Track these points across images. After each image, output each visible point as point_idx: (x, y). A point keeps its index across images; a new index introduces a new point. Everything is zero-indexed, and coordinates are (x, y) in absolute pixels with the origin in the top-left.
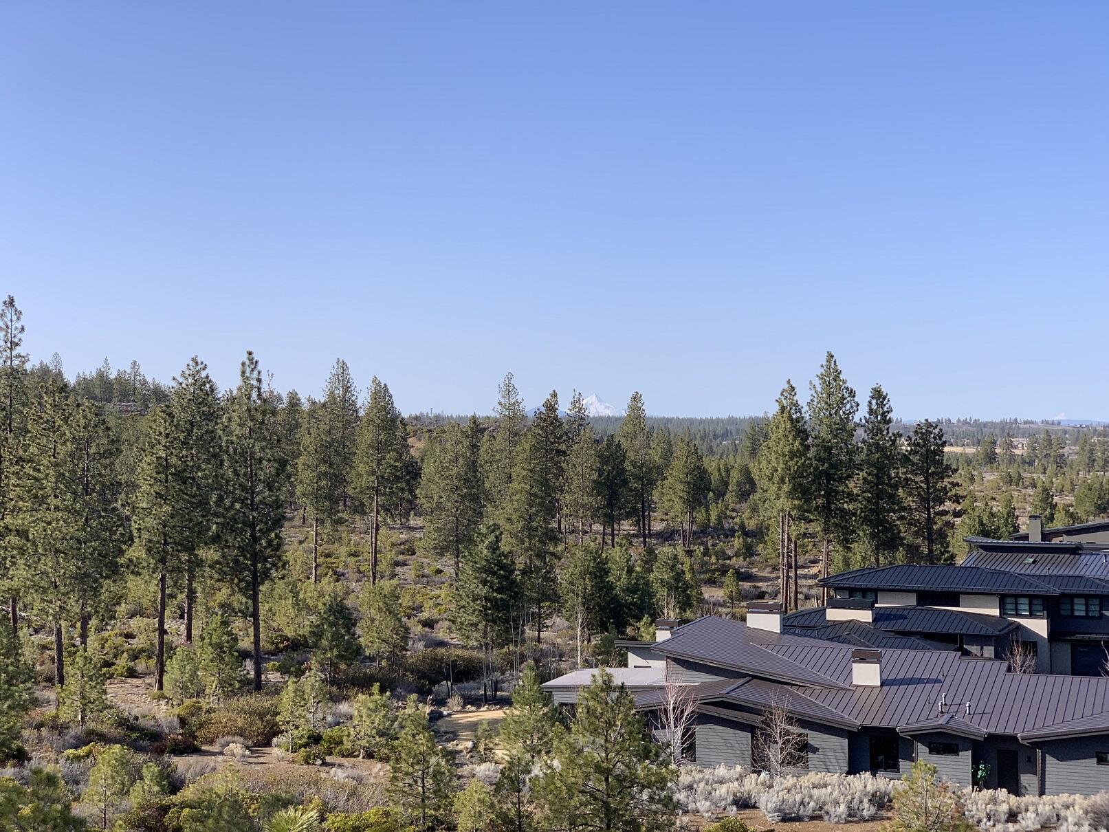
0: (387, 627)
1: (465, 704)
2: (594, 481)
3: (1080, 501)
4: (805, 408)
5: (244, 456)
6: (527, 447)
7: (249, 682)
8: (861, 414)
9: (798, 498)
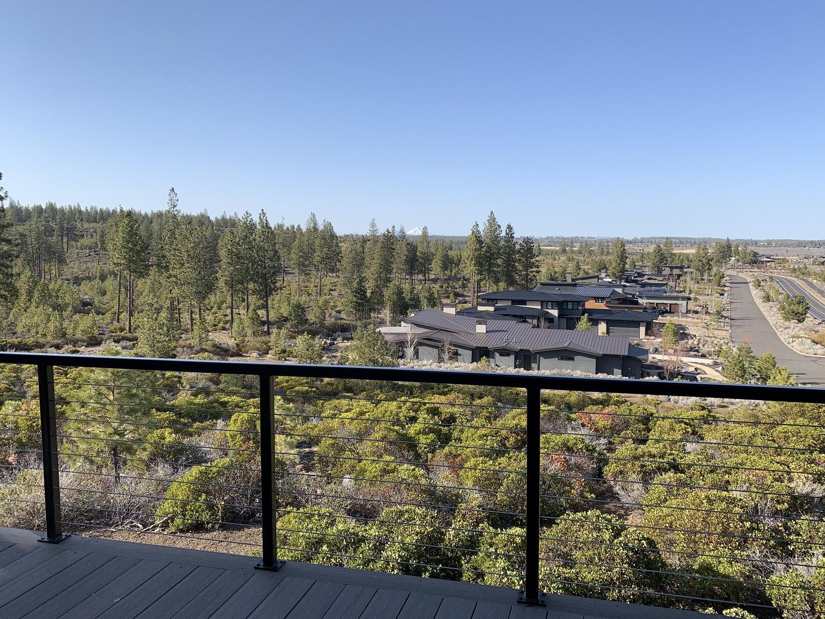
0: (318, 312)
1: (343, 340)
2: (405, 260)
3: (592, 267)
4: (482, 232)
5: (261, 248)
6: (379, 246)
7: (265, 332)
8: (503, 234)
9: (478, 266)
